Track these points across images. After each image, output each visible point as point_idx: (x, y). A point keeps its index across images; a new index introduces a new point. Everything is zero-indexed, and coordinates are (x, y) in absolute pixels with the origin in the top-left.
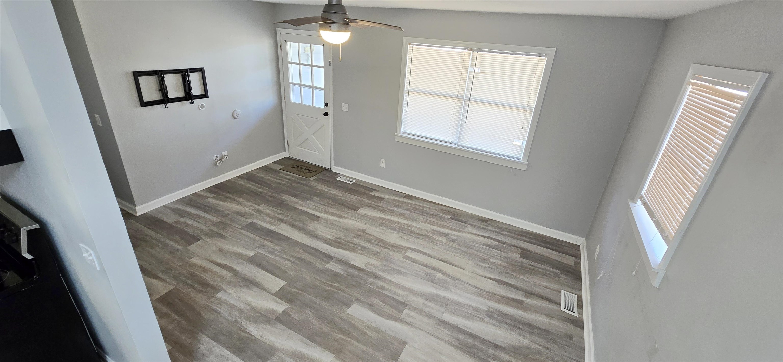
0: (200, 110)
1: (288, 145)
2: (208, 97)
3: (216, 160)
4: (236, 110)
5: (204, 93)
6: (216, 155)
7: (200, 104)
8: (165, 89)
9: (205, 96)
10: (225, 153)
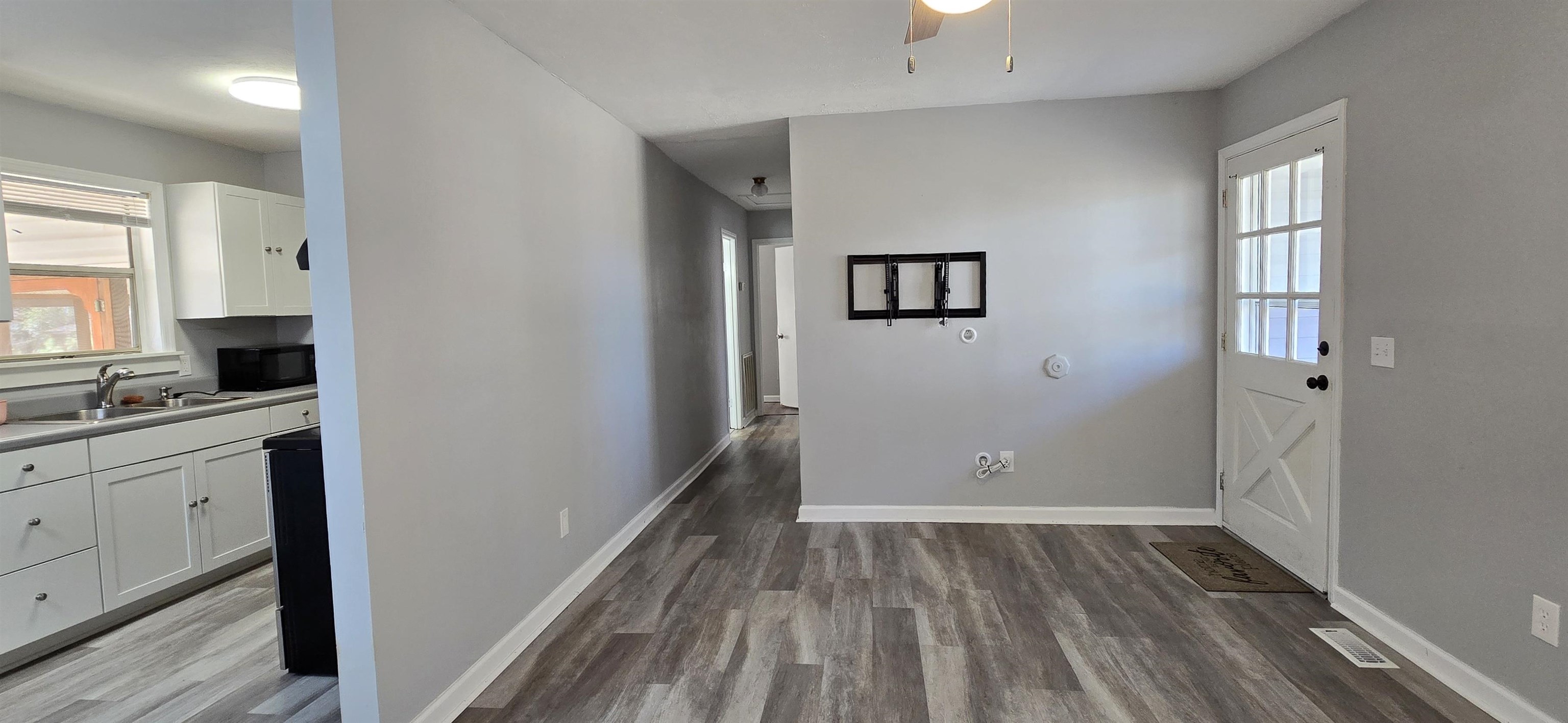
0: (963, 342)
1: (1222, 488)
2: (985, 317)
3: (981, 465)
4: (1055, 355)
5: (977, 306)
6: (981, 454)
7: (963, 329)
8: (895, 289)
9: (979, 312)
10: (1007, 455)
